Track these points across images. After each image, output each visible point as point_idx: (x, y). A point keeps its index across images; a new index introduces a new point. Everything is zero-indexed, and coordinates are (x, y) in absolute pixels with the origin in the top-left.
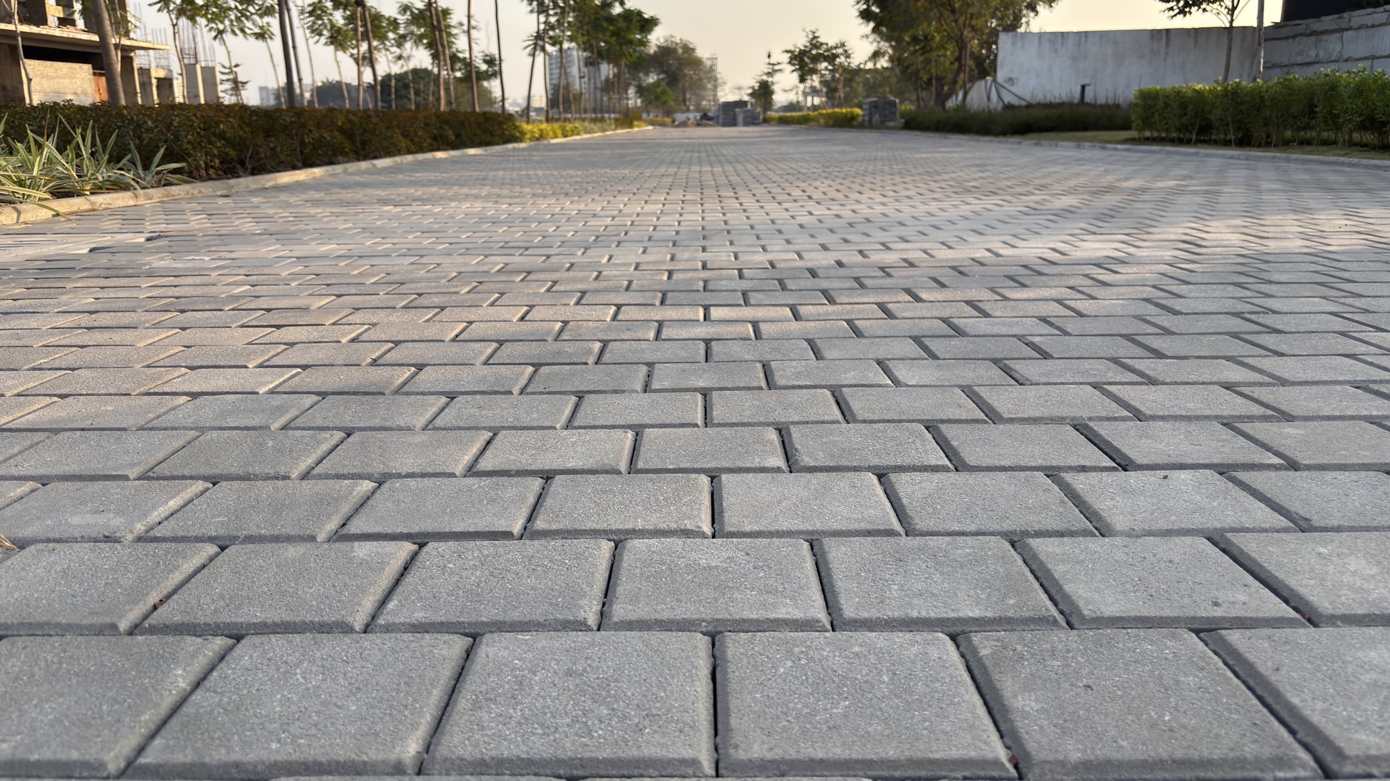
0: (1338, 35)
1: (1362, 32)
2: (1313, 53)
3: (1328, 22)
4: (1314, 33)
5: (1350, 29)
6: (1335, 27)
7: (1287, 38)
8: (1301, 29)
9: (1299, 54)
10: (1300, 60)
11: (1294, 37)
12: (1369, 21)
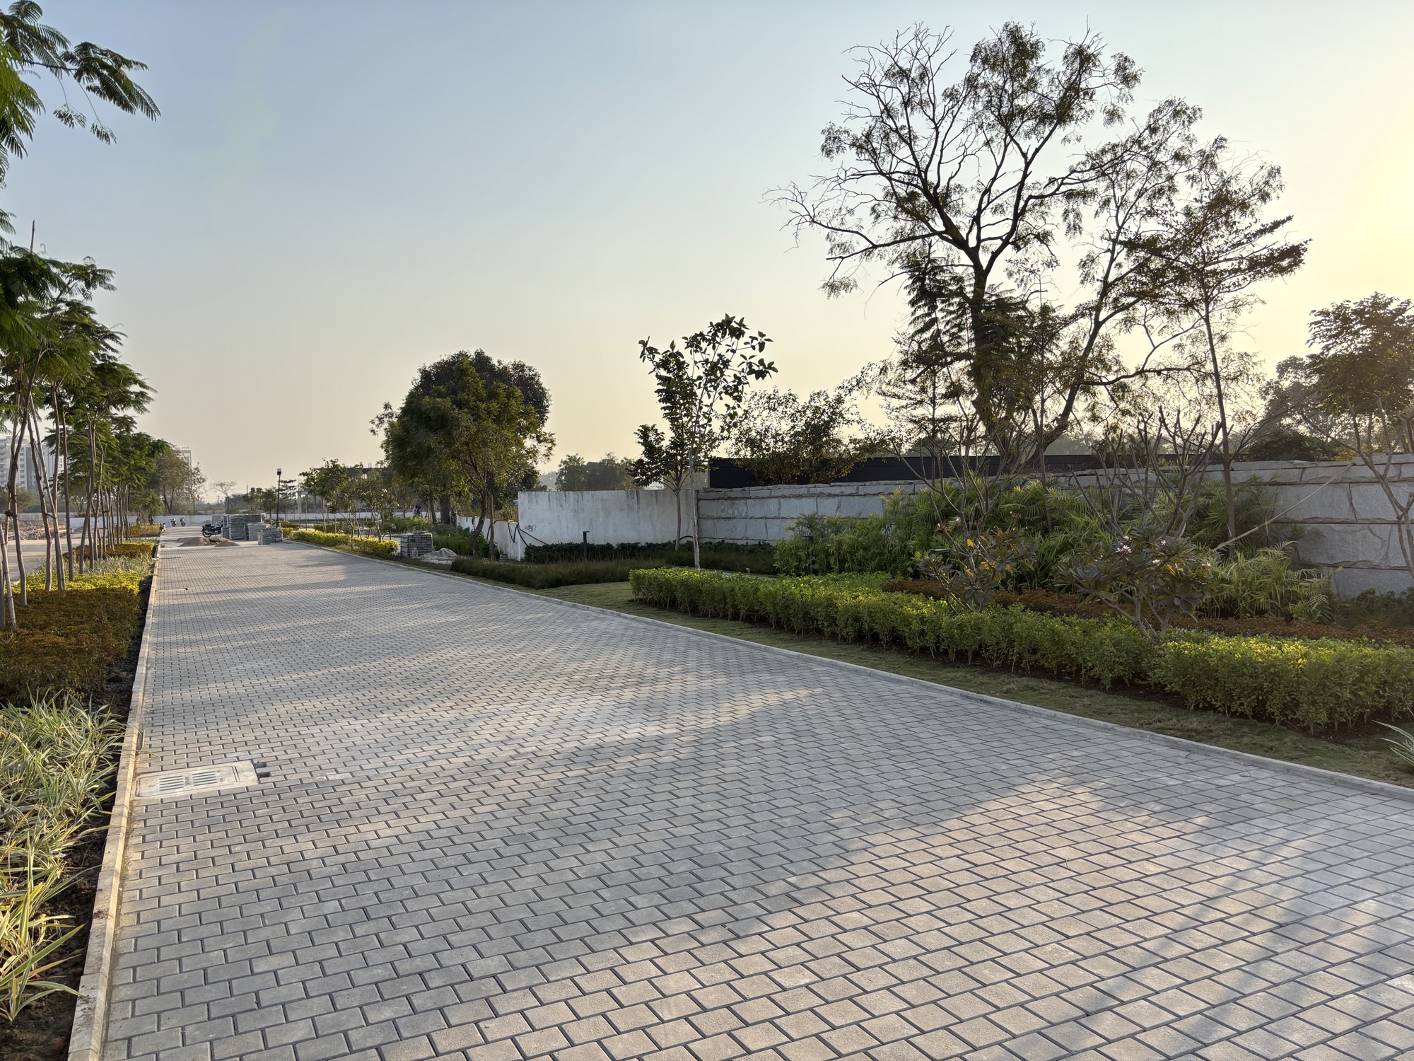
0: (743, 501)
1: (757, 501)
2: (730, 512)
3: (737, 492)
4: (729, 498)
5: (750, 498)
6: (740, 496)
7: (714, 500)
8: (721, 494)
9: (723, 511)
10: (723, 515)
11: (718, 499)
12: (760, 494)
